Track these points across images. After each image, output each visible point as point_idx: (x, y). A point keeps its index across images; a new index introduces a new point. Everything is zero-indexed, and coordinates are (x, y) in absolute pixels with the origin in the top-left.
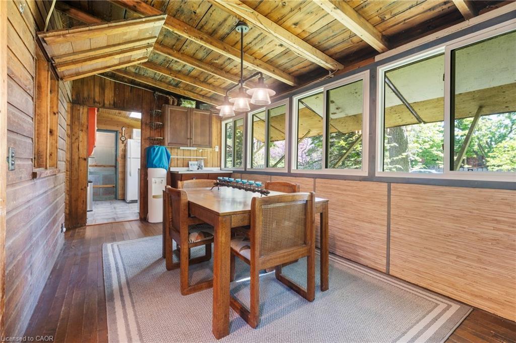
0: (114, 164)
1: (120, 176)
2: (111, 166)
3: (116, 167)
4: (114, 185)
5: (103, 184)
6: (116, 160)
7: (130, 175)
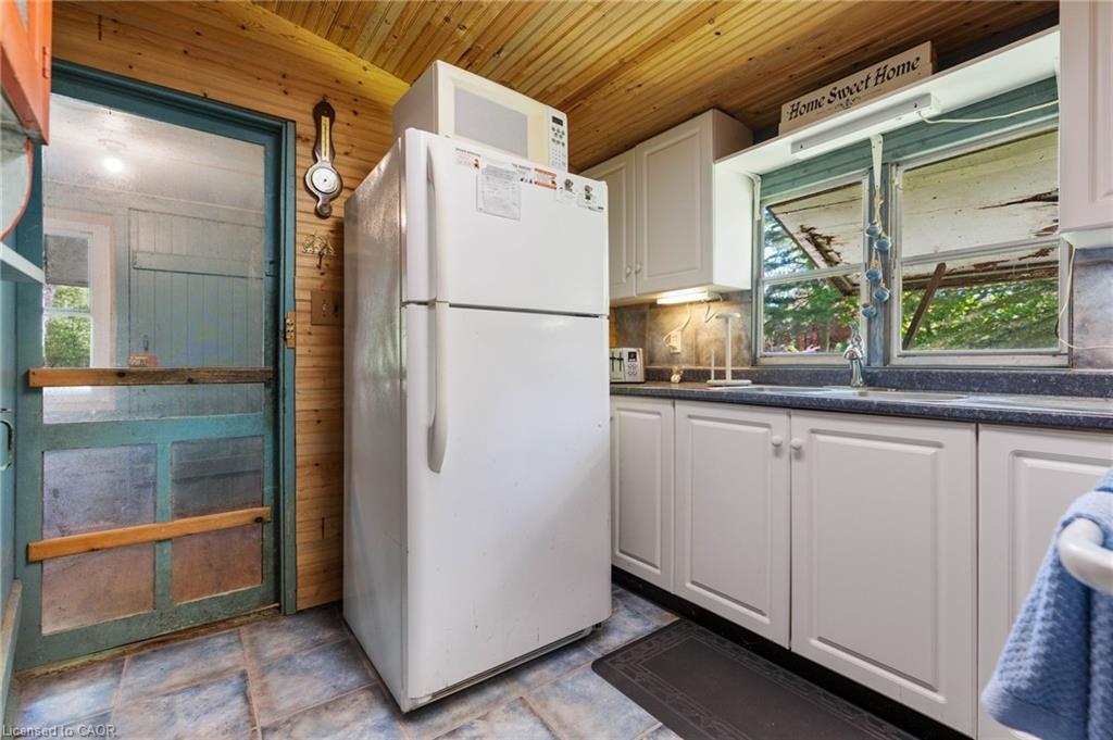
0: (259, 361)
1: (303, 444)
2: (236, 377)
3: (273, 380)
4: (264, 511)
5: (181, 512)
6: (277, 332)
7: (434, 461)
